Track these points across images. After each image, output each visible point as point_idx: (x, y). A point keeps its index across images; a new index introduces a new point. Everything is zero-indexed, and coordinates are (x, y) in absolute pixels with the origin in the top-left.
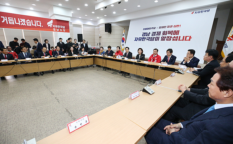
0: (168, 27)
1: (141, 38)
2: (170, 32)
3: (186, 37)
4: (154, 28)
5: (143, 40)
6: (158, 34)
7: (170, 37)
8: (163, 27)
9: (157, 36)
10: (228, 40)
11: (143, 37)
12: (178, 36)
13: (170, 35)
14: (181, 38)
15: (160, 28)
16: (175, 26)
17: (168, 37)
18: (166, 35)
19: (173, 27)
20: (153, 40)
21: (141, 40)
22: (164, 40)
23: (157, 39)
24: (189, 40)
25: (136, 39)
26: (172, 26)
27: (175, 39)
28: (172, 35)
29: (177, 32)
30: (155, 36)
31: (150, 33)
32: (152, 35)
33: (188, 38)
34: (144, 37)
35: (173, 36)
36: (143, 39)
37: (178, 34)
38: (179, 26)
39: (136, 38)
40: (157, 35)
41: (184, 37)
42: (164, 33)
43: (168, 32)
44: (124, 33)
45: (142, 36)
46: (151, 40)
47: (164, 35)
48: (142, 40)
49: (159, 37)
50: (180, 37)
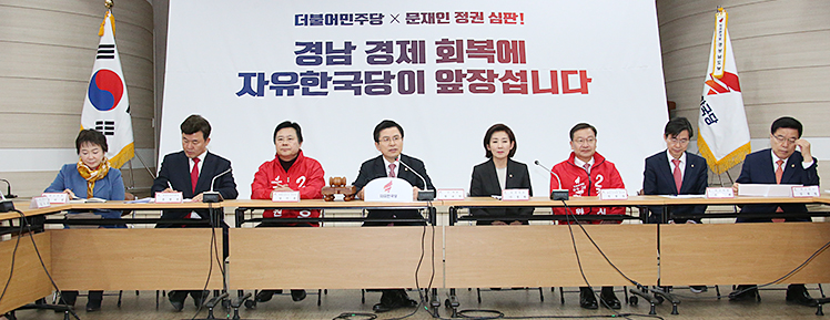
0: (462, 18)
1: (294, 75)
2: (481, 49)
3: (565, 74)
4: (377, 19)
5: (312, 89)
6: (410, 55)
7: (485, 76)
8: (431, 18)
9: (405, 66)
10: (711, 93)
11: (305, 69)
12: (528, 67)
13: (481, 64)
14: (545, 83)
15: (412, 18)
16: (496, 19)
17: (476, 74)
18: (460, 60)
19: (486, 19)
20: (388, 91)
21: (298, 92)
22: (457, 90)
23: (413, 84)
24: (584, 90)
25: (254, 82)
26: (479, 17)
27: (518, 84)
28: (491, 60)
29: (514, 51)
30: (394, 69)
31: (349, 47)
32: (370, 61)
33: (574, 81)
34: (315, 69)
35: (500, 68)
36: (312, 83)
37: (523, 62)
38: (518, 19)
39: (247, 77)
40: (403, 58)
41: (554, 73)
42: (447, 50)
43: (465, 47)
44: (108, 38)
45: (300, 61)
46: (368, 91)
47: (445, 59)
48: (306, 92)
49: (421, 73)
50: (535, 73)
